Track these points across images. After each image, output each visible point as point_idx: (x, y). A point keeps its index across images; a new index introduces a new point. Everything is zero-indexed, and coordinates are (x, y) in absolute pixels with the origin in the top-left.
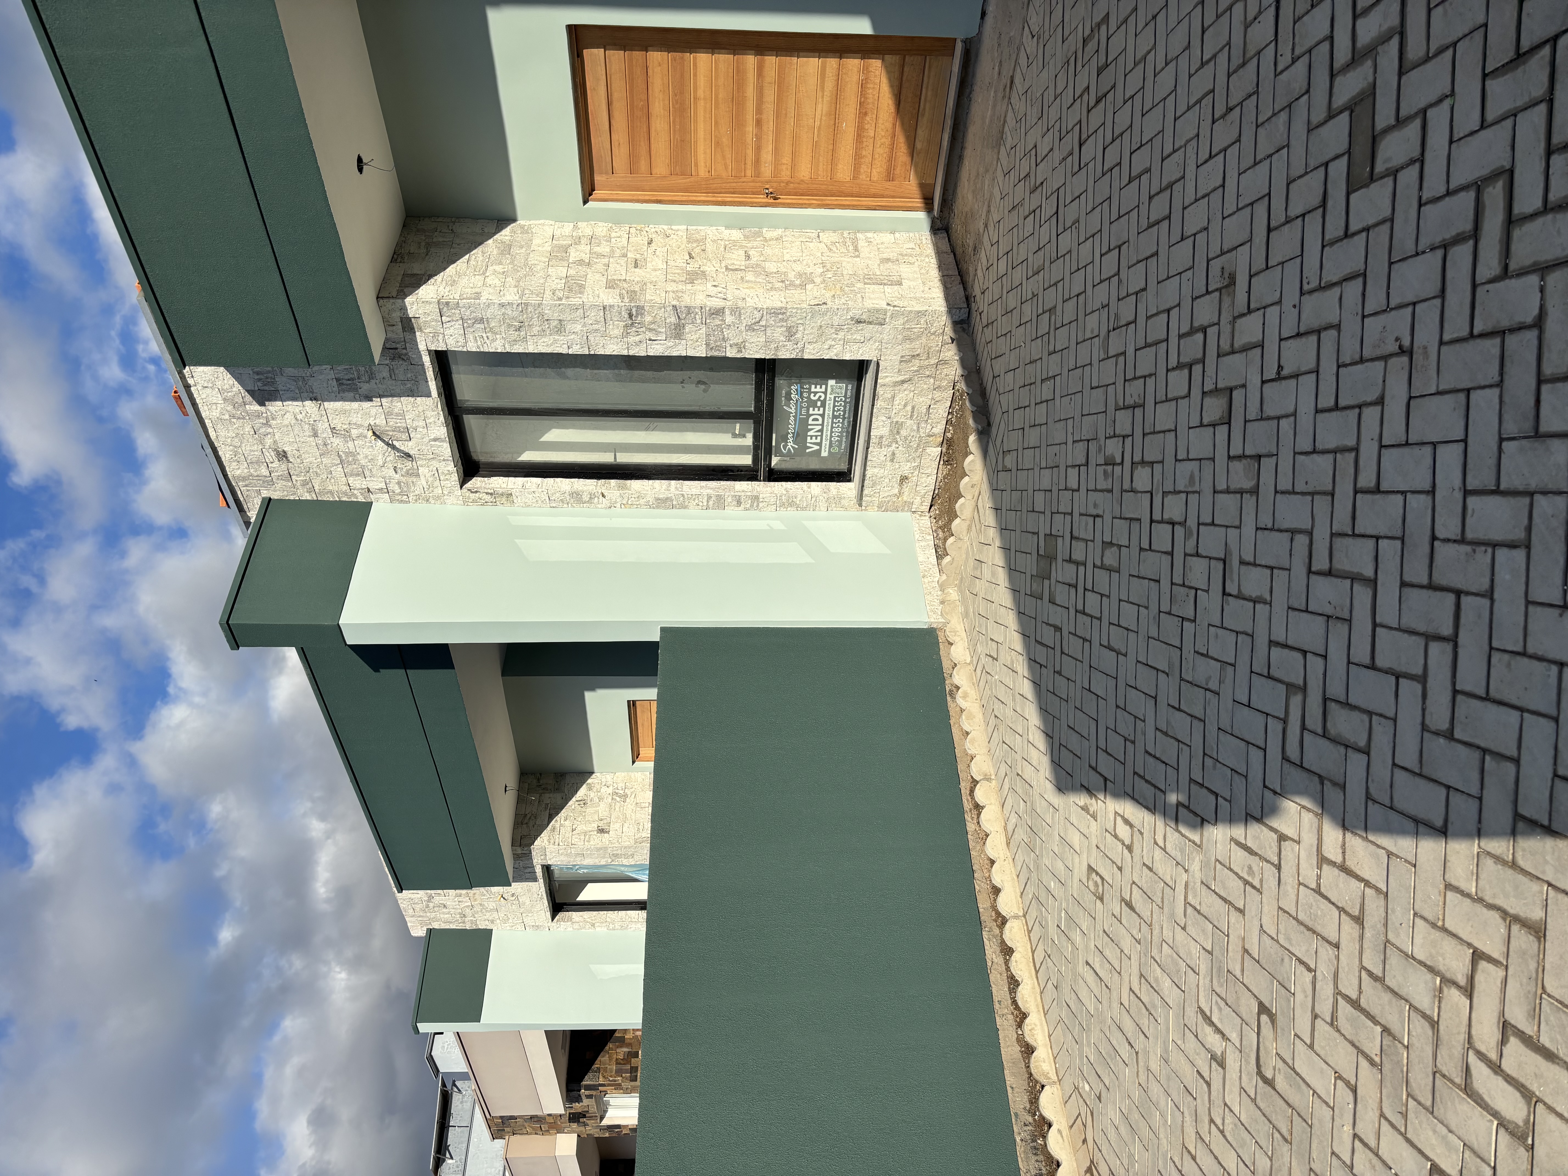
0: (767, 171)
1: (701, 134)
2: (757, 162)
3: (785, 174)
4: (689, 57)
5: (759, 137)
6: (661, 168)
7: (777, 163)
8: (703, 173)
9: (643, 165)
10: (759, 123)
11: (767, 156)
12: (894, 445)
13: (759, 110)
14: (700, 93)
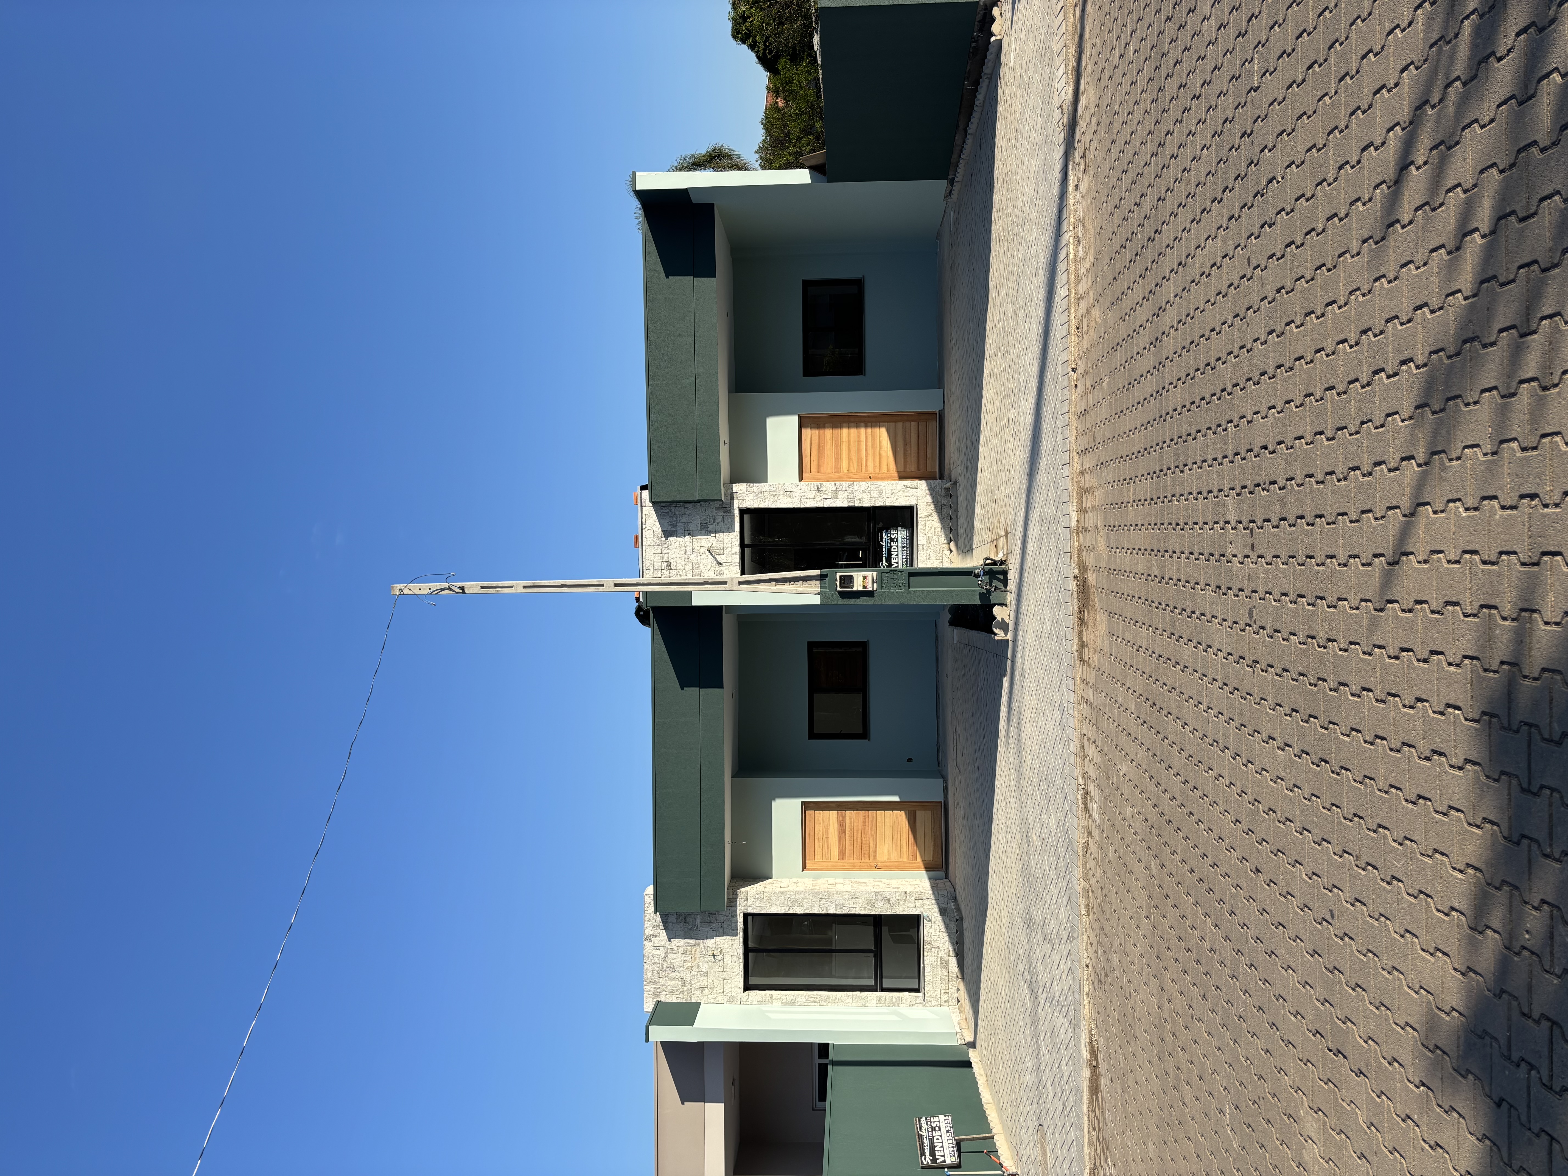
0: (870, 469)
1: (844, 455)
2: (866, 465)
3: (877, 470)
4: (840, 431)
5: (866, 456)
6: (829, 470)
7: (874, 466)
8: (845, 471)
9: (822, 469)
10: (866, 450)
11: (870, 464)
12: (929, 550)
13: (866, 445)
14: (844, 440)
